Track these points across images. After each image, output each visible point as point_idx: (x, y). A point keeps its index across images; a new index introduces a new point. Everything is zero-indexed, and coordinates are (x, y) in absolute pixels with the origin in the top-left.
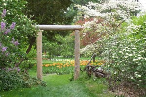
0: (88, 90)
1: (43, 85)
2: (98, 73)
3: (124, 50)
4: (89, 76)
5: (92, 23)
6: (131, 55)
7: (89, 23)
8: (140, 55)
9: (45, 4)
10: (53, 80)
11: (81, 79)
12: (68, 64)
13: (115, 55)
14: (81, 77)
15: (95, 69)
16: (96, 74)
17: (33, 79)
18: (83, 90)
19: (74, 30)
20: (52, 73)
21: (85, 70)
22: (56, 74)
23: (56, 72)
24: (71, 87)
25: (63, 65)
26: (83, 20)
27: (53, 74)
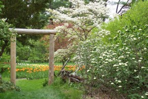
0: (64, 95)
1: (17, 90)
2: (73, 78)
3: (104, 55)
4: (64, 81)
5: (62, 27)
6: (110, 60)
7: (59, 27)
8: (120, 61)
9: (18, 7)
10: (23, 85)
11: (55, 84)
12: (38, 69)
13: (94, 61)
14: (55, 82)
15: (70, 75)
16: (71, 79)
17: (7, 83)
18: (59, 95)
19: (49, 34)
20: (21, 78)
21: (59, 75)
22: (25, 79)
23: (25, 77)
24: (46, 92)
25: (33, 70)
26: (53, 25)
27: (23, 79)
